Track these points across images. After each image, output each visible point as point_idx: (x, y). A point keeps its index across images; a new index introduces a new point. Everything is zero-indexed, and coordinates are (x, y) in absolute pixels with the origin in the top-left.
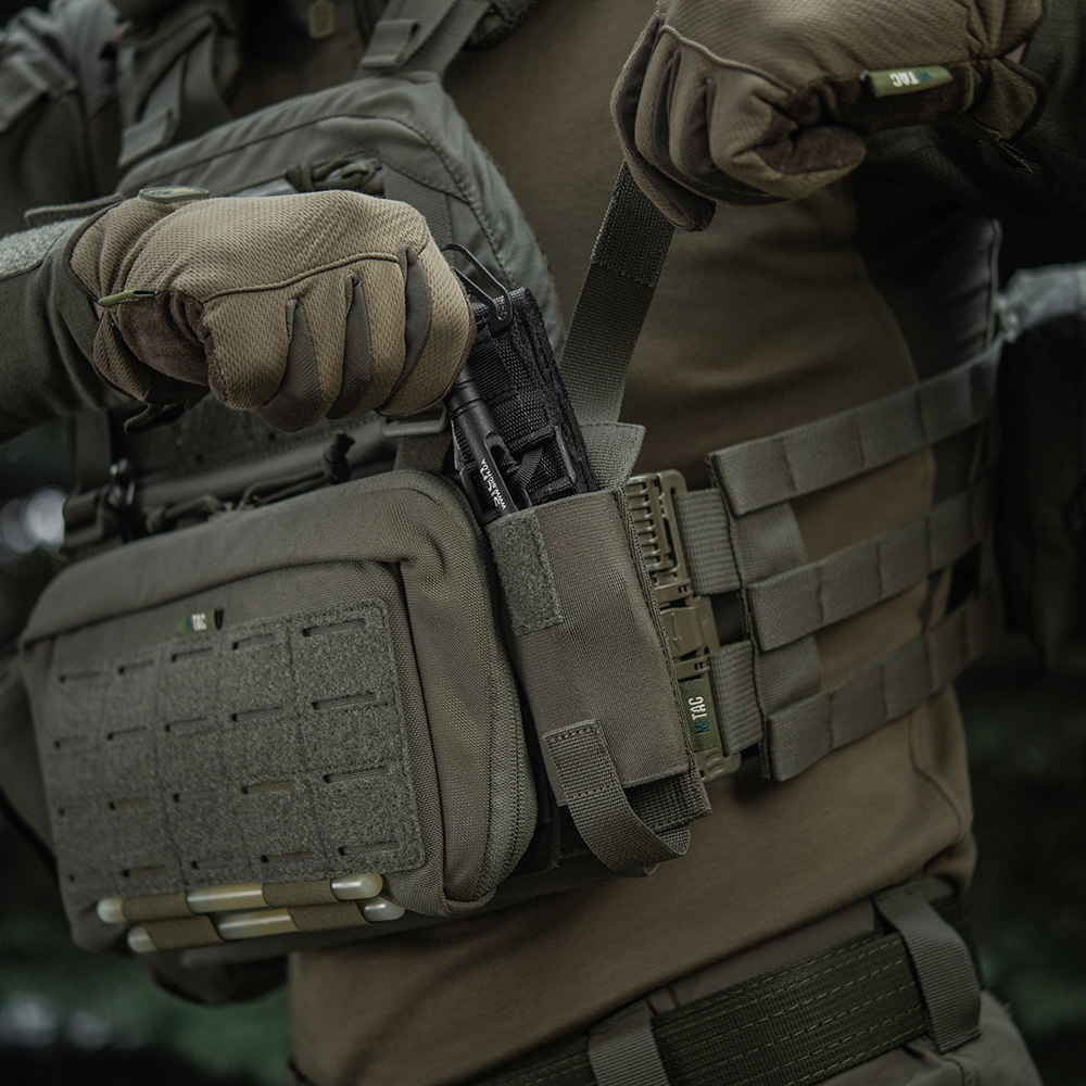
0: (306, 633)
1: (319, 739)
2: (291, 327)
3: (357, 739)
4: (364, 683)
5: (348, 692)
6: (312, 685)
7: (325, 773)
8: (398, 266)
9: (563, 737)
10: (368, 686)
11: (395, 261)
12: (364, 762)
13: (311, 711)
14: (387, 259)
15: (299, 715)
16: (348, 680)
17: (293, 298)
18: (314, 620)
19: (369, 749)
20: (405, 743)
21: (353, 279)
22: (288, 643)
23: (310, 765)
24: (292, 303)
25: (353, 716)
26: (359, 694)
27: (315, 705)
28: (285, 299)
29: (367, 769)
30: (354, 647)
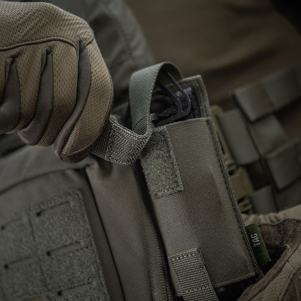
0: (39, 214)
1: (52, 272)
2: (7, 74)
3: (74, 269)
4: (73, 237)
5: (65, 244)
6: (45, 242)
7: (58, 290)
8: (74, 49)
9: (179, 258)
10: (75, 238)
11: (73, 46)
12: (79, 281)
13: (46, 257)
14: (69, 43)
15: (40, 260)
16: (64, 237)
17: (11, 57)
18: (43, 207)
19: (81, 274)
20: (101, 268)
21: (47, 51)
22: (30, 222)
23: (50, 287)
24: (9, 60)
25: (70, 257)
26: (71, 244)
27: (48, 253)
28: (6, 57)
29: (81, 285)
30: (66, 218)
